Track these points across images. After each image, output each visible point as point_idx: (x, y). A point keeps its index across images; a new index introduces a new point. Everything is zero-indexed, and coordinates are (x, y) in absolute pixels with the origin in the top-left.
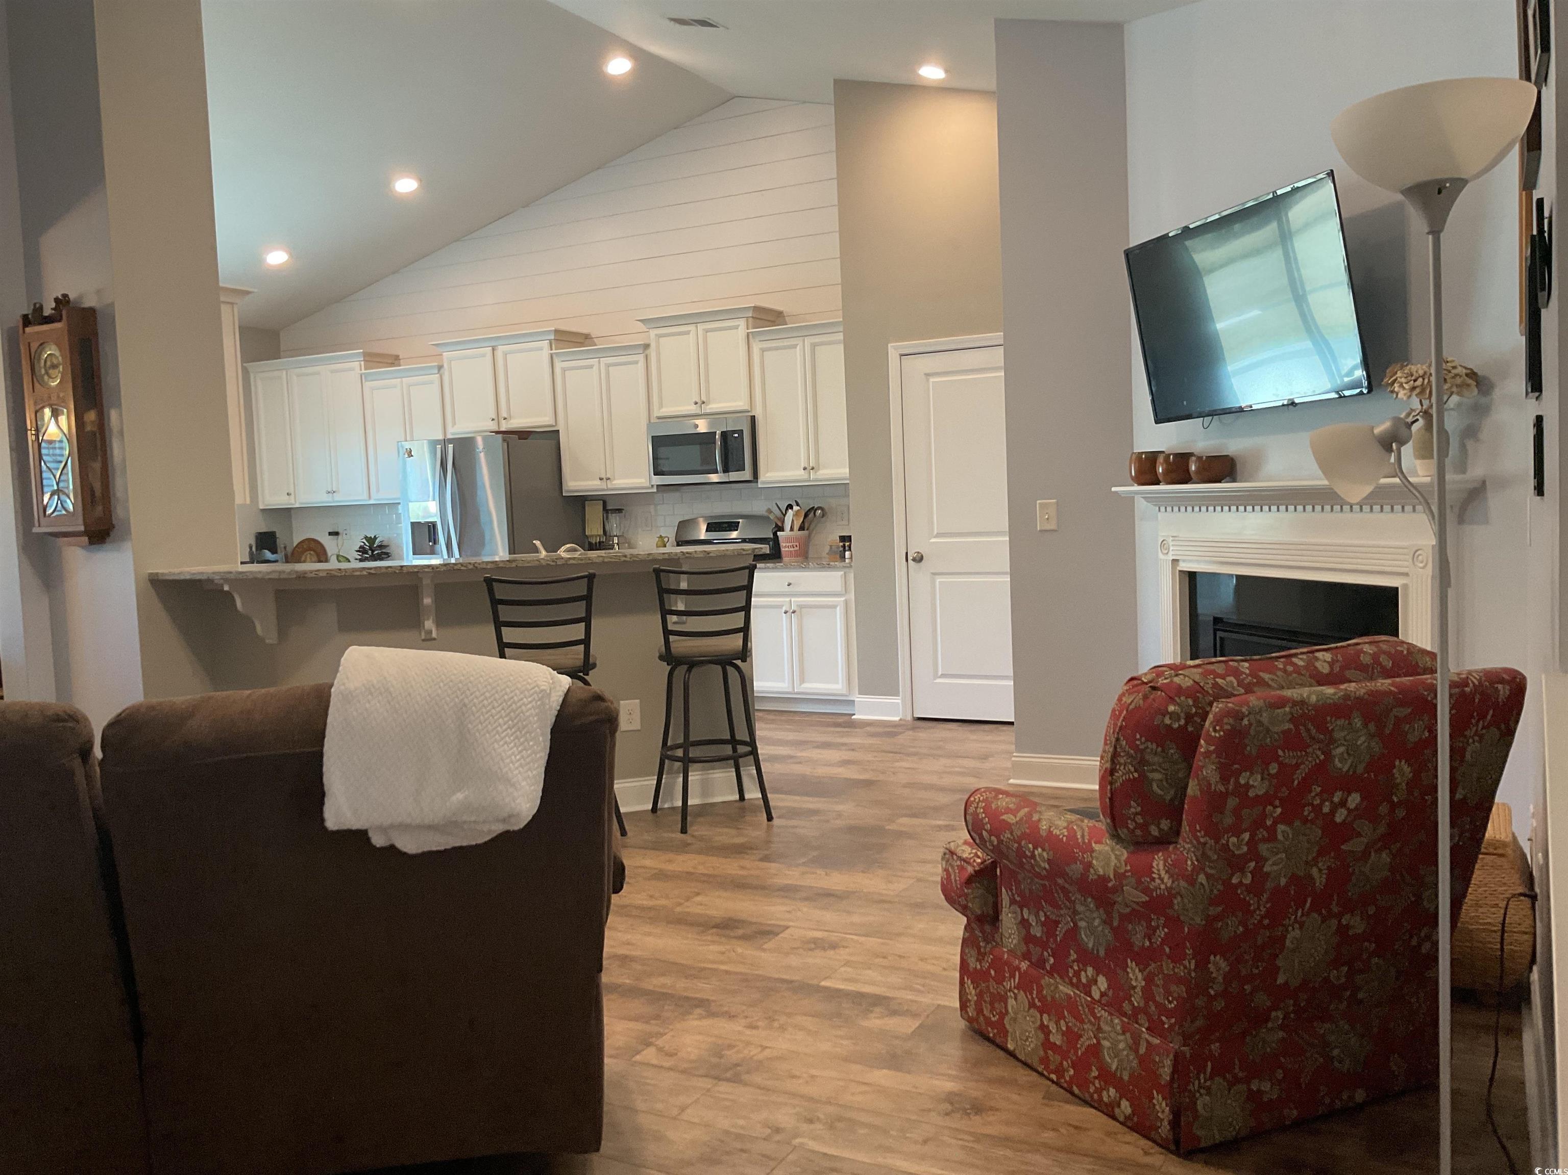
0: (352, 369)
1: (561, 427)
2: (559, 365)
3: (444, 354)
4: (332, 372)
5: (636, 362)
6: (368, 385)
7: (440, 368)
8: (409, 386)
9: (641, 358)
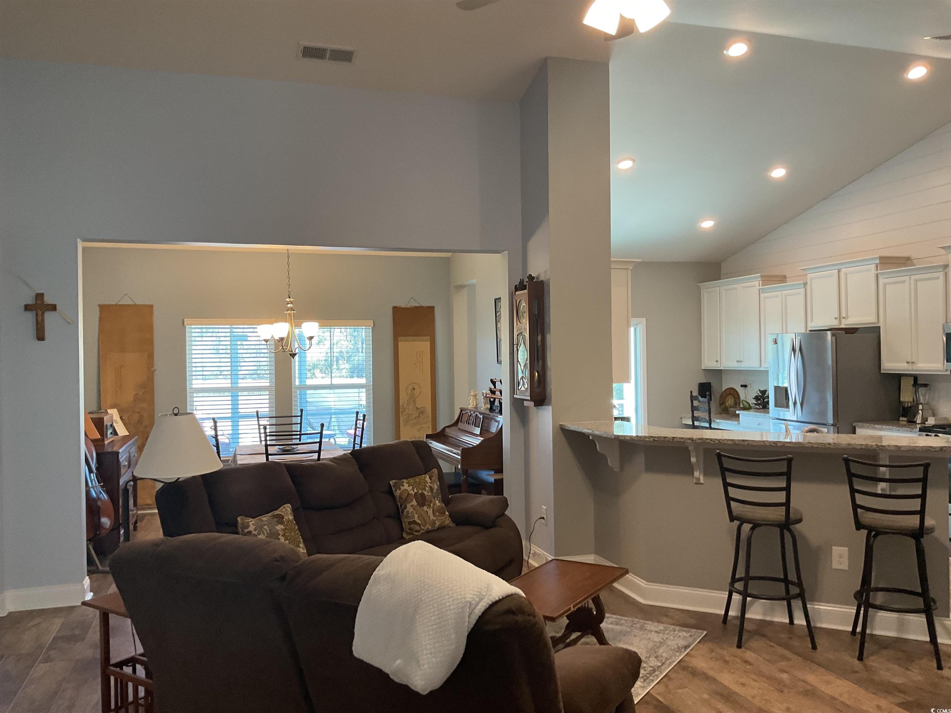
0: (754, 286)
1: (881, 324)
2: (881, 281)
3: (808, 275)
4: (744, 287)
5: (938, 278)
6: (762, 295)
7: (805, 284)
8: (786, 296)
9: (941, 275)
